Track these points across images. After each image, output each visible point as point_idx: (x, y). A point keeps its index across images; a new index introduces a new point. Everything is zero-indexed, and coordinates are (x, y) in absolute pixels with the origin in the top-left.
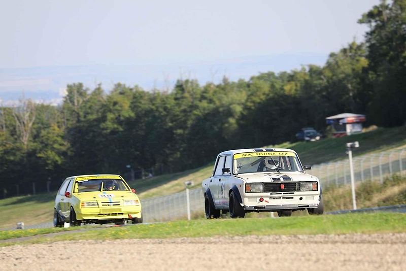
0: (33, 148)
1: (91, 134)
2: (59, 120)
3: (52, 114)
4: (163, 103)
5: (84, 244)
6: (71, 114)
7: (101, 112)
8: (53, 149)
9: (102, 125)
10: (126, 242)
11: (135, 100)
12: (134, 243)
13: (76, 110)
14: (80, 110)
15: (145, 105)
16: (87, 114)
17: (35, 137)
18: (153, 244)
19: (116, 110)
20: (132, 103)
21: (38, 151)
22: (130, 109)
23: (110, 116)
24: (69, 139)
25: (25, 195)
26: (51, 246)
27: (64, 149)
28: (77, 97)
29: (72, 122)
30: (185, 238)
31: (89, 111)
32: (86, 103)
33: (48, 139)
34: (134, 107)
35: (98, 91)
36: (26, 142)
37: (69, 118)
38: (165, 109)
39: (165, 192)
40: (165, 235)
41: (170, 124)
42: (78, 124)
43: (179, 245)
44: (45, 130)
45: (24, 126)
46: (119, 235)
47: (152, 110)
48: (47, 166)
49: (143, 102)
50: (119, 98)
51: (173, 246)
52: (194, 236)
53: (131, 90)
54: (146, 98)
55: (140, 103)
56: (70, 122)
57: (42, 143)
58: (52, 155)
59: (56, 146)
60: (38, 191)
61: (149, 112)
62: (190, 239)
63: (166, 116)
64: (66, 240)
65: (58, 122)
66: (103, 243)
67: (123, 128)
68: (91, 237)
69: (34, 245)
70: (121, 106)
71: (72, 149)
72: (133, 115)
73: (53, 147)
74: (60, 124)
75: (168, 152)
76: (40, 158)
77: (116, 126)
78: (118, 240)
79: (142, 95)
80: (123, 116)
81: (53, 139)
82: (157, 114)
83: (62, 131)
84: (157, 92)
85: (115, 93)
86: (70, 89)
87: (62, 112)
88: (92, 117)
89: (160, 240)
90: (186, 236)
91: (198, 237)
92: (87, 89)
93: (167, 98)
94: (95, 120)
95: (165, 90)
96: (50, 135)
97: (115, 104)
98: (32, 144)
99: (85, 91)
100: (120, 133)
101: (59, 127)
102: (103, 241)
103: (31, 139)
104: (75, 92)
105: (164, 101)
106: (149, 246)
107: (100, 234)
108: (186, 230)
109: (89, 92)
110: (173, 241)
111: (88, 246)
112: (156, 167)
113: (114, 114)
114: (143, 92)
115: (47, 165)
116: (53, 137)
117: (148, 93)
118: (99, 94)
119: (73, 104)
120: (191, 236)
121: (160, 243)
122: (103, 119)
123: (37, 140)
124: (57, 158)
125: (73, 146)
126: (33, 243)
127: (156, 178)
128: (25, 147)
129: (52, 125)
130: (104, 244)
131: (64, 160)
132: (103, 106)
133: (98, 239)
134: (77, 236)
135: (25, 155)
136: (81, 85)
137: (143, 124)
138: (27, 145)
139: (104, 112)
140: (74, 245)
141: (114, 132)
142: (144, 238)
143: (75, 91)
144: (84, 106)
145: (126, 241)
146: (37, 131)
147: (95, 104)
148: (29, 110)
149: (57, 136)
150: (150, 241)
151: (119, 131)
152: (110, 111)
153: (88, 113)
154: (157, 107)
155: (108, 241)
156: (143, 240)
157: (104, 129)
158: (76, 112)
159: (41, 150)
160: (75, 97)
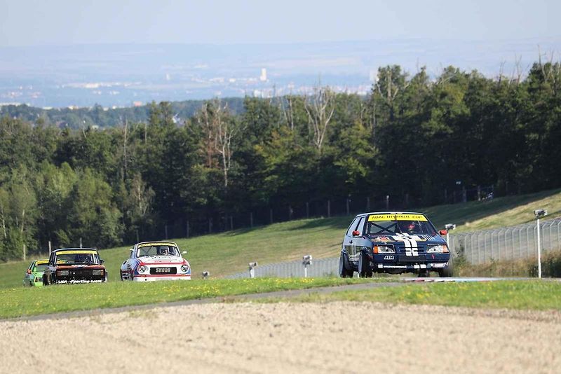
0: (329, 153)
1: (408, 137)
2: (366, 116)
3: (356, 108)
4: (512, 95)
5: (368, 308)
6: (382, 109)
7: (423, 107)
8: (356, 155)
9: (425, 125)
10: (425, 309)
11: (471, 91)
12: (436, 312)
13: (389, 103)
14: (394, 103)
15: (485, 97)
16: (403, 109)
17: (333, 139)
18: (461, 314)
19: (445, 104)
20: (467, 95)
21: (335, 158)
22: (464, 102)
23: (436, 112)
24: (377, 143)
25: (317, 217)
26: (325, 308)
27: (370, 155)
28: (391, 85)
29: (383, 120)
30: (506, 310)
31: (408, 105)
32: (403, 94)
33: (349, 142)
34: (469, 100)
35: (421, 76)
36: (320, 145)
37: (378, 114)
38: (514, 104)
39: (509, 222)
40: (479, 303)
41: (521, 126)
42: (391, 123)
43: (495, 321)
44: (345, 130)
45: (319, 123)
46: (417, 297)
47: (495, 105)
48: (347, 180)
49: (483, 94)
50: (449, 88)
51: (487, 320)
52: (519, 308)
53: (467, 76)
54: (488, 87)
55: (478, 94)
56: (381, 120)
57: (341, 146)
58: (353, 163)
59: (359, 151)
60: (333, 213)
61: (490, 108)
62: (512, 312)
63: (516, 114)
64: (346, 299)
65: (364, 120)
66: (394, 308)
67: (453, 129)
68: (378, 298)
69: (303, 304)
70: (452, 99)
71: (381, 156)
72: (467, 111)
73: (356, 153)
74: (367, 122)
75: (515, 164)
76: (339, 167)
77: (443, 126)
78: (415, 306)
79: (483, 83)
80: (454, 113)
81: (356, 142)
82: (502, 111)
83: (368, 132)
84: (503, 79)
85: (443, 80)
86: (383, 73)
87: (370, 106)
88: (410, 113)
89: (471, 310)
90: (507, 307)
91: (525, 309)
92: (406, 75)
93: (517, 89)
94: (415, 117)
95: (516, 77)
96: (353, 137)
97: (443, 95)
98: (328, 148)
99: (403, 77)
100: (449, 136)
101: (365, 125)
102: (394, 305)
103: (327, 141)
104: (390, 78)
105: (513, 92)
106: (454, 319)
107: (391, 295)
108: (509, 297)
109: (408, 79)
110: (489, 314)
111: (372, 312)
112: (498, 185)
113: (441, 109)
114: (484, 80)
115: (348, 177)
116: (357, 139)
117: (491, 81)
118: (422, 81)
119: (386, 95)
120: (515, 308)
121: (470, 315)
122: (426, 116)
123: (335, 142)
124: (361, 168)
125: (382, 152)
126: (303, 302)
127: (497, 199)
128: (319, 152)
129: (356, 123)
130: (395, 310)
131: (370, 172)
132: (426, 98)
133: (387, 301)
134: (361, 295)
135: (319, 162)
136: (397, 68)
137: (482, 125)
138: (322, 150)
139: (428, 107)
140: (355, 308)
141: (440, 134)
142: (449, 305)
143: (390, 76)
144: (401, 98)
145: (425, 307)
146: (336, 131)
147: (416, 96)
148: (326, 102)
149: (362, 139)
150: (458, 311)
151: (447, 133)
152: (436, 105)
153: (405, 108)
154: (503, 102)
155: (400, 306)
156: (447, 307)
157: (426, 130)
158: (388, 105)
159: (340, 157)
160: (389, 85)
